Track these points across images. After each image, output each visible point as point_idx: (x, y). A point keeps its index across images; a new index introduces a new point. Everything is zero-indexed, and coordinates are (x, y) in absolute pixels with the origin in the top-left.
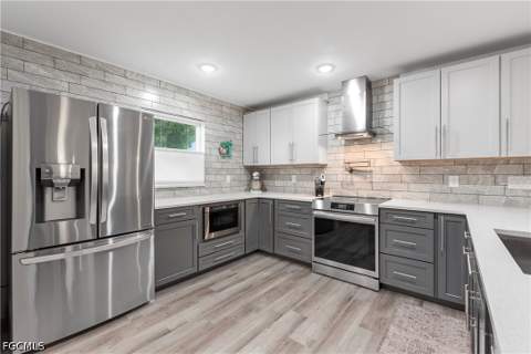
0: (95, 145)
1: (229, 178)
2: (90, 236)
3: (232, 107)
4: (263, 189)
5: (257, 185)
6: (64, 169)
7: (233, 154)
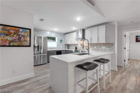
0: (40, 42)
1: (62, 46)
2: (39, 53)
3: (63, 34)
4: (68, 48)
5: (67, 48)
6: (36, 45)
7: (62, 42)
